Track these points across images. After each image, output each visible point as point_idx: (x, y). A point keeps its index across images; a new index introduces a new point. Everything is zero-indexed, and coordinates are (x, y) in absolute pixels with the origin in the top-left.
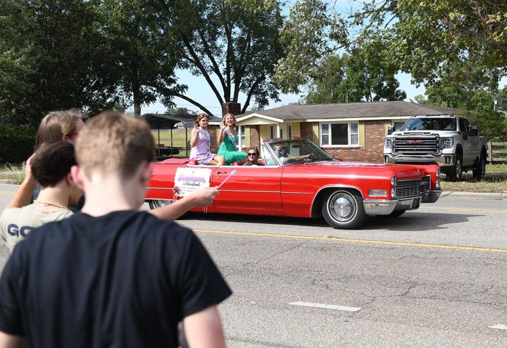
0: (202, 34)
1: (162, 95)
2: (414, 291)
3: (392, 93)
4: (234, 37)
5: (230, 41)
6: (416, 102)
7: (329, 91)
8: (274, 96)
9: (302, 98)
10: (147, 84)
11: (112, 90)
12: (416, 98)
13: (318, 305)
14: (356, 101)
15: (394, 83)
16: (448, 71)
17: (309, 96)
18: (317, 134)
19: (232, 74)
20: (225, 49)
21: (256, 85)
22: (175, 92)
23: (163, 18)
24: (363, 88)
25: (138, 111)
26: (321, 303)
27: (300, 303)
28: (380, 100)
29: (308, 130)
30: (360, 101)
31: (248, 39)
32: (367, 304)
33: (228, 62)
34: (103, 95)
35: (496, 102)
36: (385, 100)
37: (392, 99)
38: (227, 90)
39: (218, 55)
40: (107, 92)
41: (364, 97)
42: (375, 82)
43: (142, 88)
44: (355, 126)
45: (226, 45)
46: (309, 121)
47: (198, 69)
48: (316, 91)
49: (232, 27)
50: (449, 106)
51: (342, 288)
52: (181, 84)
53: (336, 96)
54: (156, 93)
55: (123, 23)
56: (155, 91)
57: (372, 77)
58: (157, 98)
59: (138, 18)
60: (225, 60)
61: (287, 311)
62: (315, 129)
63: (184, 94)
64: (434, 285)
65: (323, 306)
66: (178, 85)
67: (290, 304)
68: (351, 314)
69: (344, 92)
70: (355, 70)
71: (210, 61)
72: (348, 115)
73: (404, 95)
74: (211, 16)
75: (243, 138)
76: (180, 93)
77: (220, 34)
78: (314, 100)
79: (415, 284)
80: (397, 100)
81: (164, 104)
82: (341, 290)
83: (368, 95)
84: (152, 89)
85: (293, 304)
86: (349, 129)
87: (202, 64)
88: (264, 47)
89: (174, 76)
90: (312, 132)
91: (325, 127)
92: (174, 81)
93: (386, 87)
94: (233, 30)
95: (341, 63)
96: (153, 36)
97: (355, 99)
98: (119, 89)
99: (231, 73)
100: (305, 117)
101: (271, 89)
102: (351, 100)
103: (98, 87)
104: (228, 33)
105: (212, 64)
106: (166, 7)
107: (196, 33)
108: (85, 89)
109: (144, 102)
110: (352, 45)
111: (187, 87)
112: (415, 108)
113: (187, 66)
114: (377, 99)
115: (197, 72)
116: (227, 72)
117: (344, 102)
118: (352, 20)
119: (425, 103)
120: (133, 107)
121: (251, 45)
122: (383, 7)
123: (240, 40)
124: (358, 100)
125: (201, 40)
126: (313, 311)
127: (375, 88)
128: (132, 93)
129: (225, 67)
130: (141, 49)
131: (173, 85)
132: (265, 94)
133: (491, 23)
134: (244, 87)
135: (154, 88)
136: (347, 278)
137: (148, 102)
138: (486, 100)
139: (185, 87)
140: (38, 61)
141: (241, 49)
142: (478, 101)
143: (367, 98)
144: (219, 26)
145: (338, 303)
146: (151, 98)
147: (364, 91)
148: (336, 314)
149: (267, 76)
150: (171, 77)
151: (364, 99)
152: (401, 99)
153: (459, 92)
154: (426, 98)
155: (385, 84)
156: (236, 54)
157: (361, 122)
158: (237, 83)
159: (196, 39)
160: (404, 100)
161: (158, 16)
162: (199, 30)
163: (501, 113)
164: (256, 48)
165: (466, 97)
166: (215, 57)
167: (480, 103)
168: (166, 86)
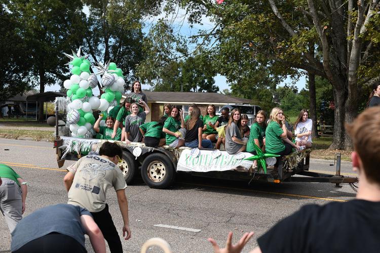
0: (88, 41)
1: (60, 80)
2: (234, 220)
3: (210, 87)
4: (110, 44)
5: (107, 47)
6: (223, 93)
7: (170, 84)
9: (153, 87)
10: (50, 72)
11: (25, 74)
12: (224, 91)
13: (173, 227)
15: (211, 81)
16: (250, 77)
17: (157, 85)
20: (104, 52)
23: (63, 29)
24: (192, 83)
25: (42, 88)
26: (175, 226)
27: (161, 225)
28: (203, 91)
29: (156, 108)
30: (190, 91)
31: (120, 47)
32: (205, 227)
33: (105, 60)
34: (20, 78)
35: (274, 97)
36: (206, 91)
37: (210, 91)
39: (99, 55)
40: (22, 75)
41: (192, 88)
42: (200, 80)
43: (46, 74)
45: (105, 49)
46: (157, 102)
48: (161, 83)
49: (109, 37)
50: (245, 98)
53: (174, 86)
54: (56, 78)
55: (35, 30)
56: (54, 77)
57: (198, 76)
58: (56, 81)
59: (46, 28)
60: (103, 58)
61: (153, 231)
62: (161, 108)
64: (246, 216)
65: (176, 228)
67: (155, 225)
68: (195, 234)
69: (180, 85)
70: (188, 71)
71: (93, 59)
72: (183, 100)
73: (218, 89)
74: (95, 30)
77: (101, 41)
78: (159, 89)
79: (234, 215)
80: (213, 92)
82: (187, 217)
83: (195, 87)
84: (53, 75)
86: (183, 108)
88: (129, 52)
89: (69, 68)
90: (159, 110)
92: (68, 71)
93: (206, 83)
94: (109, 40)
95: (178, 66)
96: (55, 40)
97: (186, 90)
100: (154, 100)
101: (132, 79)
102: (184, 91)
103: (16, 71)
104: (106, 42)
105: (94, 61)
106: (65, 22)
107: (85, 40)
108: (7, 72)
110: (189, 56)
112: (226, 98)
114: (200, 90)
117: (179, 91)
118: (191, 39)
119: (229, 94)
120: (39, 86)
121: (121, 50)
122: (211, 32)
123: (114, 47)
124: (188, 91)
125: (88, 45)
126: (170, 230)
127: (199, 83)
128: (39, 76)
130: (48, 49)
131: (66, 74)
133: (279, 48)
135: (54, 75)
136: (191, 209)
137: (49, 84)
138: (268, 95)
141: (114, 53)
142: (263, 95)
143: (194, 89)
144: (101, 37)
145: (185, 226)
146: (52, 81)
147: (193, 85)
148: (185, 233)
149: (131, 71)
150: (67, 68)
151: (192, 90)
152: (216, 92)
153: (252, 89)
154: (230, 91)
155: (206, 81)
156: (111, 55)
159: (84, 44)
160: (218, 92)
161: (59, 27)
162: (86, 38)
163: (277, 104)
164: (124, 53)
165: (256, 92)
166: (97, 57)
167: (264, 97)
168: (63, 74)
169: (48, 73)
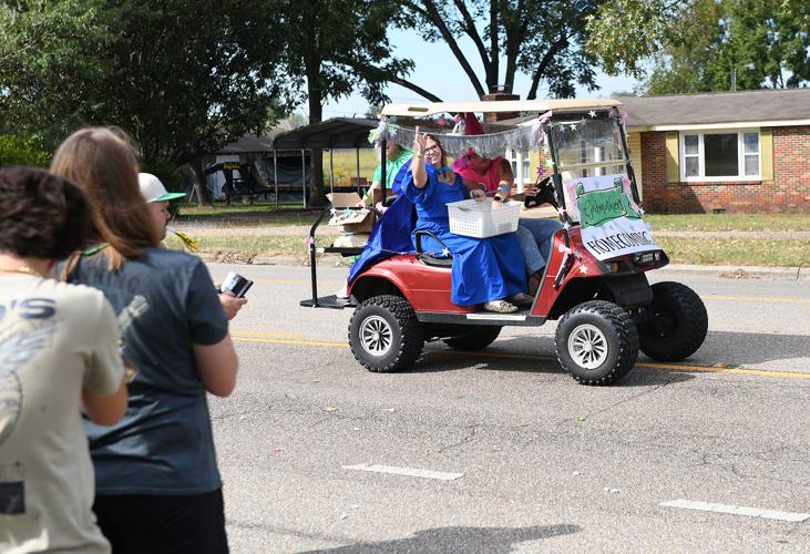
1: (364, 81)
7: (696, 68)
8: (587, 78)
9: (642, 83)
10: (336, 60)
11: (267, 72)
13: (720, 508)
14: (752, 88)
17: (654, 76)
18: (675, 156)
19: (502, 36)
21: (549, 58)
22: (390, 75)
24: (765, 60)
25: (316, 110)
26: (725, 502)
27: (681, 503)
28: (801, 84)
29: (656, 147)
30: (759, 88)
33: (493, 13)
34: (250, 82)
38: (492, 70)
40: (258, 75)
41: (767, 78)
42: (791, 49)
43: (325, 68)
44: (752, 139)
46: (658, 129)
47: (435, 28)
48: (669, 67)
51: (767, 472)
52: (400, 59)
53: (709, 77)
54: (352, 76)
56: (349, 72)
57: (785, 39)
58: (354, 87)
60: (488, 8)
61: (656, 520)
62: (671, 144)
63: (407, 78)
65: (730, 509)
66: (395, 61)
67: (663, 504)
68: (792, 527)
69: (728, 69)
70: (750, 24)
71: (458, 11)
72: (738, 117)
75: (526, 164)
76: (399, 75)
78: (666, 86)
81: (369, 98)
82: (764, 477)
83: (776, 74)
84: (343, 68)
85: (668, 504)
86: (741, 145)
87: (443, 17)
89: (387, 44)
90: (664, 152)
91: (691, 140)
92: (386, 54)
95: (719, 10)
97: (748, 84)
98: (280, 70)
99: (500, 35)
100: (650, 122)
101: (579, 65)
102: (742, 86)
103: (240, 66)
105: (461, 17)
108: (214, 70)
109: (329, 95)
111: (411, 64)
113: (411, 23)
114: (793, 83)
115: (432, 33)
116: (493, 32)
117: (727, 89)
120: (306, 105)
124: (756, 86)
126: (711, 519)
127: (791, 60)
128: (305, 78)
129: (488, 22)
131: (383, 63)
132: (567, 75)
134: (525, 62)
135: (348, 68)
136: (774, 452)
137: (336, 94)
139: (407, 65)
140: (125, 16)
143: (774, 80)
145: (760, 503)
146: (342, 87)
147: (768, 67)
148: (760, 527)
149: (571, 40)
150: (381, 44)
151: (768, 82)
157: (765, 130)
158: (512, 54)
166: (468, 4)
168: (372, 63)
169: (329, 63)
